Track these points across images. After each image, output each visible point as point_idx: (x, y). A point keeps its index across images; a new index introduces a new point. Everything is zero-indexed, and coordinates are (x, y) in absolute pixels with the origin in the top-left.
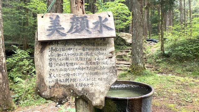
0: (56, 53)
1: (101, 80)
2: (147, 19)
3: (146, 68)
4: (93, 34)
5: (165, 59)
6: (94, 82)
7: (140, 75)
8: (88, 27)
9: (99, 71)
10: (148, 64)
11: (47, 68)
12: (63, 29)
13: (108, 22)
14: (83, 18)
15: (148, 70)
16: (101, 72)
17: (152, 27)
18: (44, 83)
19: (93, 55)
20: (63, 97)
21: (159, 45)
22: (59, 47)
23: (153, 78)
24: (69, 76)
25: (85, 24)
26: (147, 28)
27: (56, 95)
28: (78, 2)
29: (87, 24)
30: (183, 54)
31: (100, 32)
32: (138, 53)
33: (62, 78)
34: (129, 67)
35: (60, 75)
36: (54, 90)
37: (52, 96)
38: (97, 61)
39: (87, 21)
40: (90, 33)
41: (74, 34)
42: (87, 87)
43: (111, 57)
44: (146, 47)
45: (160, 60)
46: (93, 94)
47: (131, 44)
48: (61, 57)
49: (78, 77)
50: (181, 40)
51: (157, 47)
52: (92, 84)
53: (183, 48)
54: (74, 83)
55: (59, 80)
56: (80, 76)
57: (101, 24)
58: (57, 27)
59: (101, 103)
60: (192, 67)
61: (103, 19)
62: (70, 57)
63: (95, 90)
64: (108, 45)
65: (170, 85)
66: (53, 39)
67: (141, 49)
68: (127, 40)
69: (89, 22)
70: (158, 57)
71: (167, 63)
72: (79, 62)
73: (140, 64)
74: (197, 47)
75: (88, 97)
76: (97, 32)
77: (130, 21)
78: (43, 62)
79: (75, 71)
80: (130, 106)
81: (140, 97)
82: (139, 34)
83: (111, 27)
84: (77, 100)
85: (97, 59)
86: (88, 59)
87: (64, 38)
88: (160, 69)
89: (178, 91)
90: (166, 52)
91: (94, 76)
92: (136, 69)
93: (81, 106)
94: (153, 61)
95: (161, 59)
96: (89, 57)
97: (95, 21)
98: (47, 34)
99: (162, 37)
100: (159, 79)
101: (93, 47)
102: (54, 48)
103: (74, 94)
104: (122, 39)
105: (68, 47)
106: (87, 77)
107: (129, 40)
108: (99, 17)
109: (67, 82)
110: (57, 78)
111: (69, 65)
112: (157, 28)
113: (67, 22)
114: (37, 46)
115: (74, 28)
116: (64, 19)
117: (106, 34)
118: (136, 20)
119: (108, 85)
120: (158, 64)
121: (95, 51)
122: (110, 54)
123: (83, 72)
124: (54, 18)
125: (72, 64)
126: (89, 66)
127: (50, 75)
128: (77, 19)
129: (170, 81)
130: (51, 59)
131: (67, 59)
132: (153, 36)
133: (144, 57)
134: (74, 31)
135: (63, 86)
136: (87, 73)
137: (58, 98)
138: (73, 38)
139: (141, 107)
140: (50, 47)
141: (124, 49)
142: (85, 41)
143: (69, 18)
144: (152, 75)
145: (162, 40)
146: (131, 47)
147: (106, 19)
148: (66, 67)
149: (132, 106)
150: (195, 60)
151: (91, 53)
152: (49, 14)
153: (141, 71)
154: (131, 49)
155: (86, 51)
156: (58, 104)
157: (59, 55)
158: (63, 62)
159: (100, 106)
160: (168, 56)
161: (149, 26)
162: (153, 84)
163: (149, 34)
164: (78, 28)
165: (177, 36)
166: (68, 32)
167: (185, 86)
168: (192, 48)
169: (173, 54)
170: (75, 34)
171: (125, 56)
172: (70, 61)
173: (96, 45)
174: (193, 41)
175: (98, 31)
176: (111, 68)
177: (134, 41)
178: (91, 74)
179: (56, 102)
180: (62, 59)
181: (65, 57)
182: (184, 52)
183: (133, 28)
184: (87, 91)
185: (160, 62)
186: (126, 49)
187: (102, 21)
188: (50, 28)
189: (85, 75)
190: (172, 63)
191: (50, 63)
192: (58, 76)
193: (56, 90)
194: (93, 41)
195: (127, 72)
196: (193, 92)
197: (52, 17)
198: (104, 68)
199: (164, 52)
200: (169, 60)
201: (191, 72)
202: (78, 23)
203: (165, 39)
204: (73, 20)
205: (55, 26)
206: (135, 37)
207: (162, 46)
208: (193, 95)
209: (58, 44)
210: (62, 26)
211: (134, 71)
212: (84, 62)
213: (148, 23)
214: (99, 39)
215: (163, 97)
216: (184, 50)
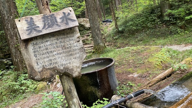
0: (38, 47)
1: (76, 58)
2: (99, 2)
3: (107, 47)
4: (62, 27)
5: (120, 35)
6: (70, 61)
7: (102, 53)
8: (57, 22)
9: (72, 53)
10: (107, 42)
11: (34, 59)
12: (39, 27)
13: (71, 15)
14: (51, 16)
15: (108, 48)
16: (74, 53)
17: (105, 8)
18: (34, 70)
19: (66, 42)
20: (51, 77)
21: (113, 24)
22: (39, 41)
23: (113, 53)
24: (51, 61)
25: (54, 20)
26: (100, 10)
27: (46, 77)
28: (44, 4)
29: (56, 20)
30: (134, 28)
31: (67, 24)
32: (97, 35)
33: (47, 64)
34: (92, 49)
35: (45, 62)
36: (43, 73)
37: (43, 78)
38: (69, 46)
39: (55, 18)
40: (60, 26)
41: (47, 29)
42: (67, 65)
43: (79, 41)
44: (103, 28)
45: (116, 37)
46: (72, 69)
47: (90, 28)
48: (42, 49)
49: (59, 60)
50: (130, 16)
51: (112, 26)
52: (70, 63)
53: (132, 23)
54: (57, 65)
55: (44, 65)
56: (60, 59)
57: (66, 18)
58: (33, 27)
59: (79, 74)
60: (142, 37)
61: (67, 14)
62: (48, 47)
63: (73, 66)
64: (74, 33)
65: (127, 55)
66: (33, 36)
67: (99, 31)
68: (86, 25)
69: (56, 18)
70: (115, 35)
71: (123, 38)
72: (56, 49)
73: (101, 44)
74: (143, 20)
75: (69, 73)
76: (64, 25)
77: (84, 7)
78: (29, 55)
79: (55, 57)
80: (100, 76)
81: (105, 67)
82: (94, 18)
83: (74, 19)
84: (61, 77)
85: (69, 44)
86: (62, 46)
87: (41, 34)
88: (118, 45)
89: (133, 58)
90: (120, 29)
91: (70, 57)
92: (98, 49)
93: (65, 80)
94: (111, 39)
95: (117, 35)
96: (62, 44)
97: (61, 17)
98: (27, 34)
99: (115, 16)
100: (118, 52)
101: (64, 36)
102: (35, 43)
103: (58, 72)
104: (81, 24)
105: (46, 40)
106: (65, 58)
107: (87, 25)
108: (63, 13)
109: (51, 66)
110: (43, 64)
111: (49, 53)
112: (109, 8)
113: (40, 22)
114: (22, 44)
115: (46, 24)
116: (37, 19)
117: (71, 25)
118: (90, 6)
119: (81, 61)
120: (115, 40)
121: (66, 39)
122: (78, 39)
123: (61, 56)
124: (29, 20)
125: (51, 52)
126: (65, 51)
127: (37, 63)
128: (47, 17)
129: (126, 52)
130: (34, 52)
131: (47, 49)
132: (107, 17)
133: (103, 37)
134: (47, 27)
135: (49, 69)
136: (64, 56)
137: (48, 78)
138: (47, 32)
139: (108, 74)
140: (32, 43)
141: (85, 34)
142: (57, 33)
143: (40, 18)
144: (112, 51)
145: (115, 19)
146: (90, 30)
147: (69, 14)
148: (47, 55)
149: (101, 76)
150: (144, 31)
151: (64, 41)
152: (24, 18)
153: (103, 50)
154: (91, 33)
155: (59, 41)
156: (49, 83)
157: (40, 47)
158: (44, 52)
159: (79, 76)
160: (122, 32)
161: (102, 8)
162: (114, 57)
163: (104, 16)
164: (50, 24)
165: (126, 13)
166: (43, 29)
167: (138, 53)
168: (139, 22)
169: (126, 29)
170: (49, 29)
171: (87, 40)
172: (49, 50)
173: (66, 34)
174: (139, 15)
175: (65, 23)
176: (80, 48)
177: (92, 24)
178: (67, 56)
179: (46, 82)
180: (43, 50)
181: (45, 48)
182: (134, 26)
183: (89, 13)
184: (67, 68)
185: (117, 39)
186: (87, 34)
187: (66, 15)
188: (28, 29)
189: (63, 58)
190: (126, 38)
191: (35, 55)
192: (43, 62)
193: (45, 73)
194: (63, 32)
195: (92, 53)
196: (144, 56)
197: (27, 19)
198: (76, 50)
199: (118, 29)
200: (124, 36)
201: (142, 42)
202: (49, 21)
203: (117, 18)
204: (44, 19)
205: (32, 26)
206: (92, 21)
207: (116, 25)
208: (144, 58)
209: (37, 39)
210: (37, 25)
211: (98, 51)
212: (60, 49)
213: (100, 5)
214: (67, 30)
215: (123, 65)
216: (134, 24)
